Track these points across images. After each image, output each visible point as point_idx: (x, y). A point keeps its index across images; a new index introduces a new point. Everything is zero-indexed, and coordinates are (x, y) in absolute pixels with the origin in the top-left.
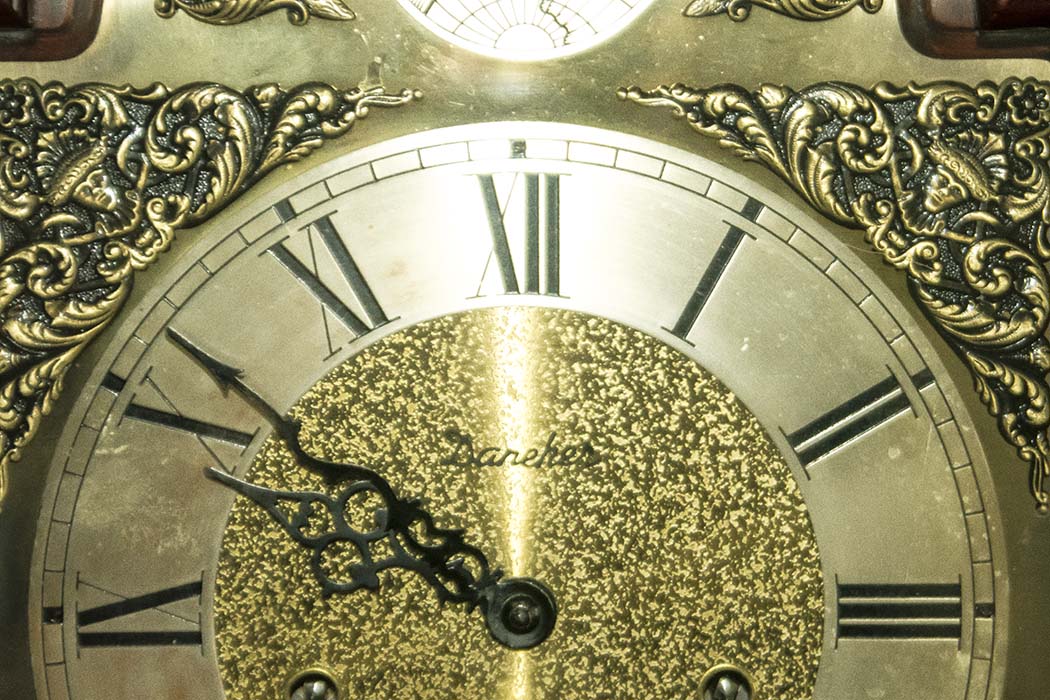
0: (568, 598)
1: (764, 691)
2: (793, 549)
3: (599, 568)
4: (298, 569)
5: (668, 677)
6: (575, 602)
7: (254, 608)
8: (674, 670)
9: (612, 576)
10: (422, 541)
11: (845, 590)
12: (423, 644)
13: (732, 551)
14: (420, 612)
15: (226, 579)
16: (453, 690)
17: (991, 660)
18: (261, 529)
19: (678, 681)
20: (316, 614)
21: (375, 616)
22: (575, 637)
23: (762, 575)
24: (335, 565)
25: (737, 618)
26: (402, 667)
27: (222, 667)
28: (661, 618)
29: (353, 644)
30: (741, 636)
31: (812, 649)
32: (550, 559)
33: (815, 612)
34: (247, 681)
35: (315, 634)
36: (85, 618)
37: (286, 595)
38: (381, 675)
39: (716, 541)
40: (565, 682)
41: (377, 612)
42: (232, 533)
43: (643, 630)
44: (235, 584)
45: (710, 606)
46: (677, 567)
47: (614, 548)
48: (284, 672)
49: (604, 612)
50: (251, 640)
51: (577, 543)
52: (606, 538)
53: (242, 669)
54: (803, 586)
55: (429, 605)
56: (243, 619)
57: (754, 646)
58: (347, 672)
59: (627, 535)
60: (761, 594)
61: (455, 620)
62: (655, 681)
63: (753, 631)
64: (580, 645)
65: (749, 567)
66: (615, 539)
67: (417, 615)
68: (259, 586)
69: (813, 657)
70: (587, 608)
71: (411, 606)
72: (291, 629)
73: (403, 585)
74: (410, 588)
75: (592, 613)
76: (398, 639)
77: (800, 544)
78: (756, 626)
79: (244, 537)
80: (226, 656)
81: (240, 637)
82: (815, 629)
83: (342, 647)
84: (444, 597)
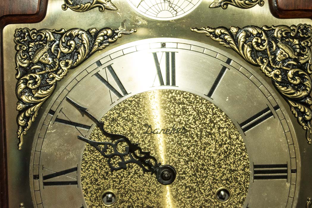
0: (179, 170)
1: (233, 195)
2: (241, 155)
3: (188, 162)
4: (104, 163)
5: (207, 191)
6: (181, 171)
7: (92, 174)
8: (208, 189)
9: (191, 164)
10: (138, 155)
11: (255, 166)
12: (139, 183)
13: (224, 156)
14: (138, 175)
15: (84, 167)
16: (147, 196)
17: (296, 185)
18: (93, 152)
19: (210, 192)
20: (109, 176)
21: (126, 176)
22: (181, 181)
23: (232, 163)
24: (114, 162)
25: (226, 175)
26: (133, 190)
27: (83, 191)
28: (205, 175)
29: (119, 184)
30: (227, 180)
31: (246, 183)
32: (174, 159)
33: (247, 172)
34: (90, 194)
35: (109, 181)
36: (45, 178)
37: (101, 171)
38: (127, 192)
39: (220, 154)
40: (178, 193)
41: (126, 175)
42: (85, 154)
43: (200, 179)
44: (87, 168)
45: (218, 172)
46: (209, 161)
47: (192, 156)
48: (101, 192)
49: (189, 174)
50: (91, 183)
51: (181, 155)
52: (189, 153)
53: (89, 191)
54: (244, 165)
55: (140, 173)
56: (89, 177)
57: (231, 182)
58: (118, 191)
59: (195, 152)
60: (233, 168)
61: (148, 177)
62: (203, 192)
63: (230, 178)
64: (182, 183)
65: (229, 161)
66: (192, 154)
67: (137, 175)
68: (93, 168)
69: (247, 185)
70: (184, 173)
71: (136, 173)
72: (102, 180)
73: (133, 167)
74: (135, 168)
75: (186, 174)
76: (132, 182)
77: (243, 154)
78: (231, 177)
79: (89, 155)
80: (84, 188)
81: (88, 182)
82: (247, 177)
83: (116, 184)
84: (145, 171)
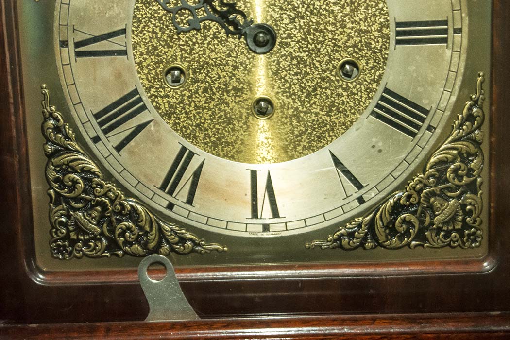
0: (281, 32)
1: (365, 69)
2: (377, 8)
3: (294, 18)
4: (166, 22)
5: (324, 64)
6: (284, 34)
7: (148, 40)
8: (327, 61)
9: (300, 22)
10: (218, 9)
11: (398, 24)
12: (221, 53)
13: (351, 9)
14: (219, 40)
15: (136, 27)
16: (234, 72)
17: (460, 52)
18: (149, 5)
19: (328, 66)
20: (175, 41)
21: (200, 42)
22: (284, 48)
23: (363, 19)
24: (182, 20)
25: (353, 38)
26: (212, 63)
27: (136, 65)
28: (321, 39)
29: (190, 54)
30: (355, 46)
31: (385, 50)
32: (273, 15)
33: (386, 34)
34: (147, 70)
35: (175, 50)
36: (77, 45)
37: (162, 34)
38: (203, 66)
39: (344, 5)
40: (281, 68)
41: (200, 40)
42: (137, 7)
43: (313, 45)
44: (140, 29)
45: (341, 34)
46: (327, 17)
47: (300, 10)
48: (163, 66)
49: (296, 37)
50: (147, 53)
51: (284, 8)
52: (297, 6)
53: (144, 65)
54: (381, 23)
55: (223, 37)
56: (144, 44)
57: (360, 50)
58: (189, 65)
59: (306, 4)
60: (363, 28)
61: (234, 43)
62: (319, 66)
63: (360, 44)
64: (287, 52)
65: (358, 16)
66: (301, 6)
67: (218, 41)
68: (150, 30)
69: (385, 54)
70: (289, 36)
71: (215, 37)
72: (165, 48)
73: (211, 28)
74: (214, 29)
75: (291, 38)
76: (210, 51)
77: (379, 5)
78: (361, 41)
79: (143, 9)
80: (138, 60)
81: (143, 52)
82: (386, 42)
83: (186, 55)
84: (228, 32)
